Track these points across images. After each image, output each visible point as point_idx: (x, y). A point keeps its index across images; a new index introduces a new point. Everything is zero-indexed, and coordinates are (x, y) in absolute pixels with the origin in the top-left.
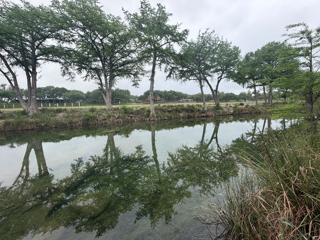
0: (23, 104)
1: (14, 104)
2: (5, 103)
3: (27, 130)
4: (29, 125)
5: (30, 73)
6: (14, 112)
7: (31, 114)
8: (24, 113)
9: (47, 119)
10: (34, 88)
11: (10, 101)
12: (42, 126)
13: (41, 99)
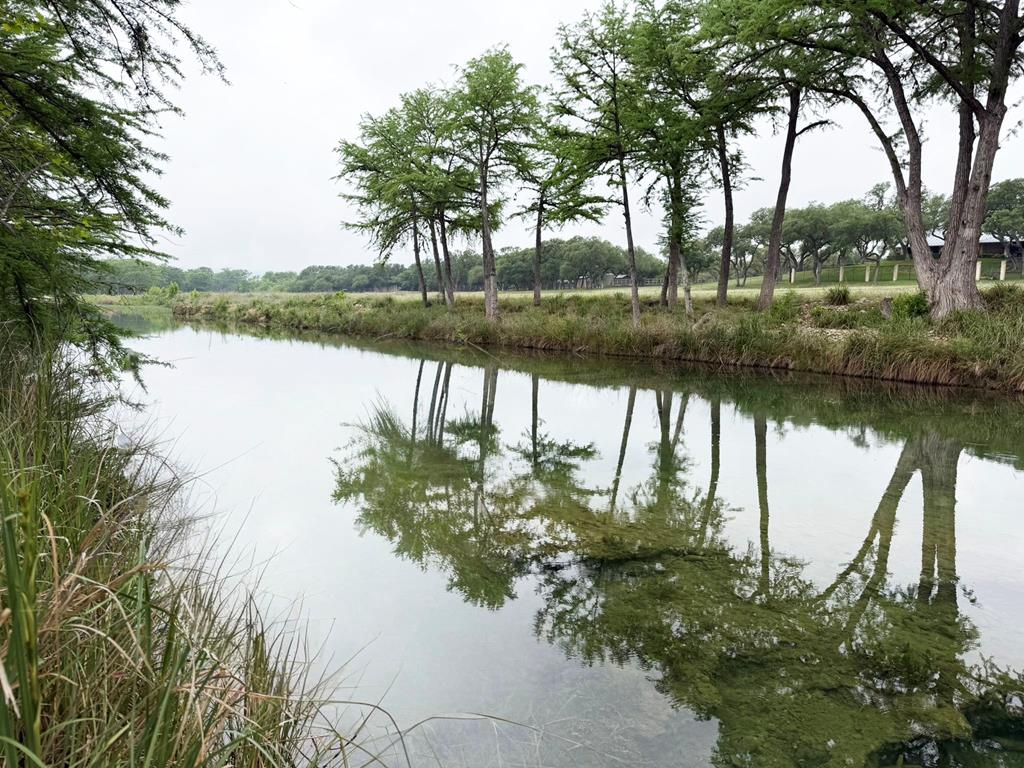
0: (921, 267)
1: (896, 267)
2: (873, 260)
3: (913, 382)
4: (923, 360)
5: (974, 118)
6: (887, 300)
7: (941, 313)
8: (919, 307)
9: (1002, 346)
10: (976, 189)
11: (888, 253)
12: (973, 375)
13: (1007, 239)
